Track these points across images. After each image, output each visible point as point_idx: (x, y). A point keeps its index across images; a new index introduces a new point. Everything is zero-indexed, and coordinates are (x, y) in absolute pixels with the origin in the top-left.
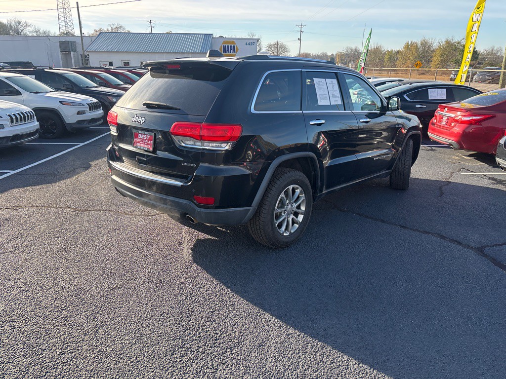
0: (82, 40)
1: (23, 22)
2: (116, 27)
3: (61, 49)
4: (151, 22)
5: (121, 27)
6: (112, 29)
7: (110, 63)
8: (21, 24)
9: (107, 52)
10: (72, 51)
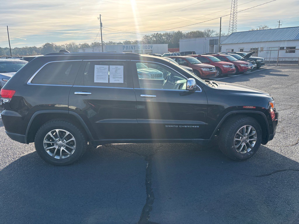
0: (220, 38)
1: (211, 30)
2: (263, 27)
3: (210, 44)
4: (279, 22)
5: (266, 26)
6: (260, 28)
7: (232, 50)
8: (210, 32)
9: (231, 44)
10: (215, 44)
